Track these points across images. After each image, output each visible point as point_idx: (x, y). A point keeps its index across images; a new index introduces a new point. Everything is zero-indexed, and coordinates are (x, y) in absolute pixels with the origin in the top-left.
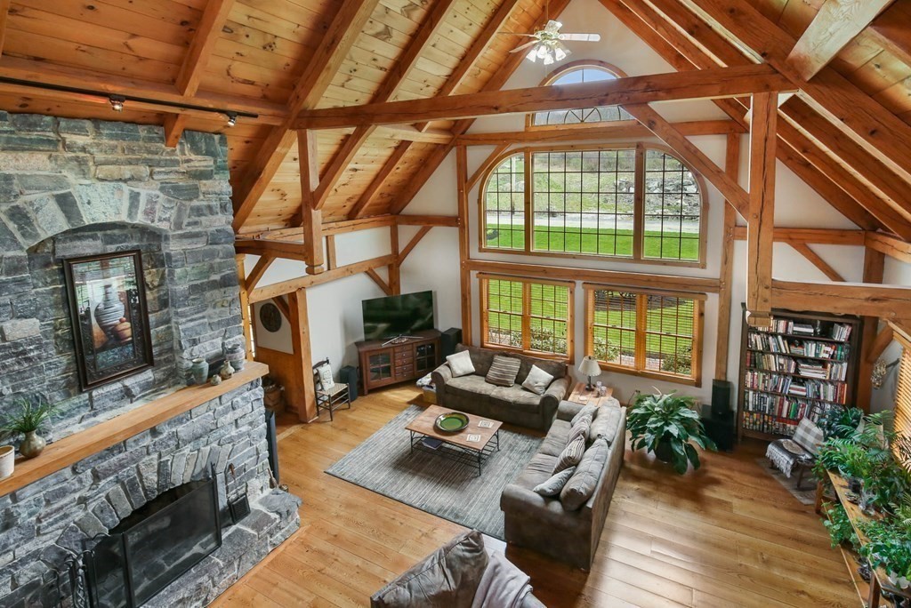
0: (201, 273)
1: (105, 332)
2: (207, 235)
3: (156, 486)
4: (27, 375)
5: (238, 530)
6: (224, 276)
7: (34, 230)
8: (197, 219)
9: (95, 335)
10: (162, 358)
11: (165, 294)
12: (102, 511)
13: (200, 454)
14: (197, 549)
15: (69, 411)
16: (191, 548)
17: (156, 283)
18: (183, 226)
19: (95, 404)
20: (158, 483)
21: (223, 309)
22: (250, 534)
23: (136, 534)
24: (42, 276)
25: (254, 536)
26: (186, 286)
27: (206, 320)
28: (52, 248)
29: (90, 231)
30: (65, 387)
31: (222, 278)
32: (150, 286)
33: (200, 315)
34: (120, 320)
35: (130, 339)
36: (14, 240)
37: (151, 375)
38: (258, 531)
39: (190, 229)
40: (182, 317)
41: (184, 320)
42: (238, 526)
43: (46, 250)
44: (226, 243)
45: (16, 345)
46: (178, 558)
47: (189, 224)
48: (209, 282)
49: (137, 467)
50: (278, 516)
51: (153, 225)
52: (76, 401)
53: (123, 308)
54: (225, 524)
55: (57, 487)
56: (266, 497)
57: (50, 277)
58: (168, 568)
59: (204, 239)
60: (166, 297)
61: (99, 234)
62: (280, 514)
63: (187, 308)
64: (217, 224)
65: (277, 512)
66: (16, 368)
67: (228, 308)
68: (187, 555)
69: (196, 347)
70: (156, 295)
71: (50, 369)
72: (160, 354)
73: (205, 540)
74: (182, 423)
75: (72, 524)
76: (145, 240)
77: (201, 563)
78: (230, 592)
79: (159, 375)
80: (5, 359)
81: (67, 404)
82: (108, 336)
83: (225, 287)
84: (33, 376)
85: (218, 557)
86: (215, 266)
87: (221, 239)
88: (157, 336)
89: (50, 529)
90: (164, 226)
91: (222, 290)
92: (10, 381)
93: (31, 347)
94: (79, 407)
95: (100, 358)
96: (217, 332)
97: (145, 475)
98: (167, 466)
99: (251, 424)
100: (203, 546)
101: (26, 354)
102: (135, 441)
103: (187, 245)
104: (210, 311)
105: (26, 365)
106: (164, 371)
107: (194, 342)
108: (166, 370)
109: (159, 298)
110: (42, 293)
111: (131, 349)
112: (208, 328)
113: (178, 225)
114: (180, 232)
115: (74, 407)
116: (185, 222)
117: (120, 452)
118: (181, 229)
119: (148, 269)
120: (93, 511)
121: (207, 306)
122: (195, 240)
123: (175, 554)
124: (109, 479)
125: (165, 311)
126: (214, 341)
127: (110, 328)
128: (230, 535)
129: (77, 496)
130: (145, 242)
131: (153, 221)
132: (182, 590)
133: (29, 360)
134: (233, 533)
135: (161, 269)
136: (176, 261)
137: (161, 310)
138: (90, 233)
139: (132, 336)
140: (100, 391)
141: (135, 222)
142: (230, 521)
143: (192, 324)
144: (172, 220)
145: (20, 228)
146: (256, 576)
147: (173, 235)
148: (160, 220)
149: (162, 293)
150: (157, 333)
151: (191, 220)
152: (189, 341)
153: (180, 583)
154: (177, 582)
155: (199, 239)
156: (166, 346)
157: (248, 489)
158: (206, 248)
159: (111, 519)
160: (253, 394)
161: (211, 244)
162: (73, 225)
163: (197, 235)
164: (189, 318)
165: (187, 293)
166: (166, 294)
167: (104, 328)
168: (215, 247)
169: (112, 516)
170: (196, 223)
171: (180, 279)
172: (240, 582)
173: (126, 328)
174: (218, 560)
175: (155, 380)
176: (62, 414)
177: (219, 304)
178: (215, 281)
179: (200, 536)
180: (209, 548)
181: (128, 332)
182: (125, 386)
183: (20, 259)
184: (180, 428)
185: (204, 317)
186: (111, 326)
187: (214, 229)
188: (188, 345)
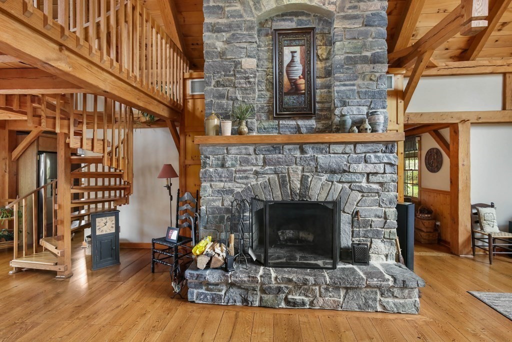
0: (355, 48)
1: (290, 83)
2: (363, 17)
3: (298, 191)
4: (248, 92)
5: (353, 269)
6: (374, 53)
7: (260, 6)
8: (356, 4)
9: (285, 83)
10: (323, 113)
11: (329, 66)
12: (265, 188)
13: (333, 187)
14: (320, 263)
15: (268, 128)
16: (317, 260)
17: (324, 57)
18: (345, 10)
19: (281, 130)
20: (300, 189)
21: (371, 82)
22: (359, 275)
23: (292, 232)
24: (264, 41)
25: (363, 279)
26: (343, 57)
27: (355, 88)
28: (271, 25)
29: (290, 16)
30: (267, 112)
31: (373, 55)
32: (320, 57)
33: (352, 83)
34: (299, 77)
35: (303, 91)
36: (251, 11)
37: (314, 123)
38: (367, 278)
39: (350, 12)
40: (337, 80)
41: (338, 83)
42: (355, 267)
43: (268, 26)
44: (379, 25)
45: (246, 72)
46: (306, 260)
47: (350, 8)
48: (361, 56)
49: (288, 169)
50: (391, 279)
51: (324, 7)
52: (272, 123)
53: (302, 69)
54: (347, 261)
55: (246, 156)
56: (388, 265)
57: (268, 41)
58: (298, 261)
59: (361, 20)
60: (330, 69)
61: (295, 19)
62: (395, 280)
63: (342, 75)
64: (372, 8)
65: (393, 276)
66: (244, 86)
67: (375, 83)
68: (312, 262)
69: (345, 108)
70: (324, 65)
71: (262, 98)
72: (321, 110)
73: (327, 261)
74: (322, 153)
75: (249, 185)
76: (321, 25)
77: (316, 270)
78: (332, 313)
79: (320, 126)
80: (241, 79)
81: (267, 123)
82: (291, 86)
83: (375, 63)
84: (251, 94)
85: (327, 273)
86: (368, 43)
87: (374, 22)
88: (321, 96)
89: (240, 181)
90: (331, 8)
91: (372, 65)
92: (242, 94)
93: (251, 76)
94: (273, 128)
95: (286, 99)
96: (363, 101)
97: (292, 179)
98: (308, 181)
99: (381, 184)
100: (325, 263)
101: (249, 79)
102: (289, 149)
103: (347, 24)
104: (359, 82)
105: (248, 86)
106: (323, 123)
107: (344, 104)
108: (325, 124)
109: (325, 68)
110: (263, 51)
111: (303, 99)
112: (356, 95)
113: (342, 9)
114: (342, 14)
115: (270, 126)
116: (348, 5)
117: (280, 153)
118: (343, 11)
119: (321, 45)
120: (261, 184)
121: (357, 77)
122: (353, 21)
123: (307, 258)
124: (271, 167)
125: (329, 79)
126: (361, 107)
127: (293, 81)
128: (345, 268)
129: (254, 168)
130: (320, 27)
131: (324, 4)
132: (294, 275)
133: (250, 82)
134: (348, 268)
135: (329, 47)
136: (337, 35)
137: (325, 77)
138: (289, 17)
139: (305, 90)
140: (284, 122)
141: (312, 4)
142: (351, 261)
143: (343, 88)
144: (338, 4)
145: (255, 5)
146: (358, 318)
147: (338, 16)
148: (329, 4)
149: (327, 65)
150: (321, 93)
151: (351, 5)
152: (341, 101)
153: (297, 271)
154: (296, 269)
155: (356, 21)
156: (326, 105)
157: (372, 246)
158: (361, 29)
159: (269, 197)
160: (387, 157)
161: (366, 26)
162: (278, 4)
163: (355, 17)
164: (342, 83)
165: (343, 62)
166: (331, 66)
167: (290, 80)
168: (369, 28)
169: (270, 195)
170: (355, 7)
171: (339, 50)
172: (344, 313)
173: (302, 83)
174: (327, 275)
175: (316, 128)
176: (265, 129)
177: (368, 77)
178: (366, 56)
179: (327, 258)
180: (326, 266)
181: (303, 87)
182: (298, 125)
183: (252, 22)
184: (320, 156)
185: (354, 85)
186: (294, 79)
187: (370, 13)
188: (339, 104)
